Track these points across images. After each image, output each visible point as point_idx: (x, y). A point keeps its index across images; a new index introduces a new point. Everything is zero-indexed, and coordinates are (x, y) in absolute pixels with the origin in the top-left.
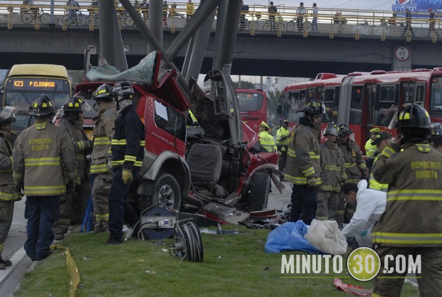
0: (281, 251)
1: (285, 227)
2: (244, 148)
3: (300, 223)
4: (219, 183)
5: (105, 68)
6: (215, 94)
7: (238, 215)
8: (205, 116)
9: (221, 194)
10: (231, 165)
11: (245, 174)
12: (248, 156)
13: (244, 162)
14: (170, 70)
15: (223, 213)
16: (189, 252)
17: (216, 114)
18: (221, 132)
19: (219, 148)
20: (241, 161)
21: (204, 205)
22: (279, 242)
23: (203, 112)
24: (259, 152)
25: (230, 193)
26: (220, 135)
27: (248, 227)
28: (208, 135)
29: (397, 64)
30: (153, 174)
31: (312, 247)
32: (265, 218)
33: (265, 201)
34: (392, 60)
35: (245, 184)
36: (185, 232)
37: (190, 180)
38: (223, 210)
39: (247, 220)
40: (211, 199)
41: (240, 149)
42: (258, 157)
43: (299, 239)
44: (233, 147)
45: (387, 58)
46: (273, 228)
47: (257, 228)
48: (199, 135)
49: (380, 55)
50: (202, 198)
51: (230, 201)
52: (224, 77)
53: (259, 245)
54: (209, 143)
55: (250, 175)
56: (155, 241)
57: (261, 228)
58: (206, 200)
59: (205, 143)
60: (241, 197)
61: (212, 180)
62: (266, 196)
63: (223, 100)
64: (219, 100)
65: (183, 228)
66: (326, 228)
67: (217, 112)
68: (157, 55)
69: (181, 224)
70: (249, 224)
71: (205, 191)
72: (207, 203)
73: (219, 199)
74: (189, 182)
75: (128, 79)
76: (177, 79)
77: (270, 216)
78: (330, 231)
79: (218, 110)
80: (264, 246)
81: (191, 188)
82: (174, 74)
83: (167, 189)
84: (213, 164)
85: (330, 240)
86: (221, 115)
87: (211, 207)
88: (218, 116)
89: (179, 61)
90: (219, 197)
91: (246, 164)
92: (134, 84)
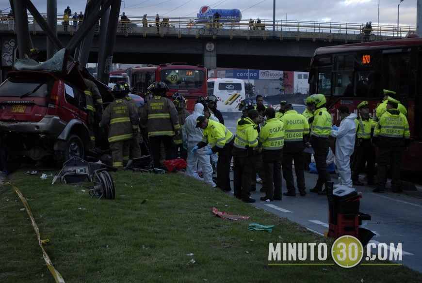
14: (75, 62)
16: (105, 192)
29: (206, 54)
30: (64, 136)
34: (203, 51)
36: (101, 178)
45: (200, 50)
49: (195, 48)
68: (67, 51)
69: (98, 172)
83: (74, 145)
92: (50, 72)
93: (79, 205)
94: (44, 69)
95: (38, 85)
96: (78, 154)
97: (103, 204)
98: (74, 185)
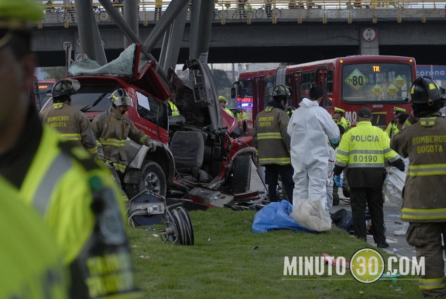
0: (268, 231)
1: (271, 207)
2: (224, 133)
3: (285, 203)
4: (202, 168)
5: (86, 62)
6: (194, 82)
7: (222, 198)
8: (185, 104)
9: (205, 178)
10: (213, 150)
11: (227, 158)
12: (229, 141)
13: (225, 147)
14: (150, 61)
15: (208, 197)
16: (180, 236)
17: (196, 101)
18: (201, 119)
19: (200, 135)
20: (222, 146)
21: (189, 190)
22: (266, 222)
23: (183, 101)
24: (240, 136)
25: (214, 177)
26: (201, 121)
27: (234, 210)
28: (189, 122)
29: (364, 45)
30: (138, 163)
31: (298, 225)
32: (249, 200)
33: (248, 183)
34: (360, 41)
35: (228, 168)
36: (175, 216)
37: (175, 167)
38: (207, 194)
39: (232, 202)
40: (195, 184)
41: (221, 134)
42: (239, 141)
43: (285, 218)
44: (214, 132)
45: (355, 39)
46: (258, 208)
47: (242, 210)
48: (180, 123)
49: (348, 37)
50: (187, 183)
51: (214, 185)
52: (202, 66)
53: (246, 226)
54: (191, 130)
55: (232, 159)
56: (145, 227)
57: (246, 209)
58: (190, 185)
59: (187, 130)
60: (224, 180)
61: (195, 166)
62: (249, 178)
63: (202, 88)
64: (197, 88)
65: (173, 212)
66: (310, 206)
67: (197, 100)
68: (136, 47)
69: (170, 210)
70: (234, 207)
71: (189, 177)
72: (192, 188)
73: (203, 183)
74: (173, 169)
75: (109, 72)
76: (156, 70)
77: (253, 197)
78: (314, 208)
79: (198, 98)
80: (251, 227)
81: (176, 174)
82: (153, 65)
83: (152, 176)
84: (196, 150)
85: (315, 217)
86: (201, 102)
87: (196, 191)
88: (197, 103)
89: (156, 52)
90: (204, 182)
91: (228, 149)
92: (115, 77)
93: (143, 252)
94: (108, 73)
95: (101, 94)
96: (157, 188)
97: (175, 251)
98: (144, 229)
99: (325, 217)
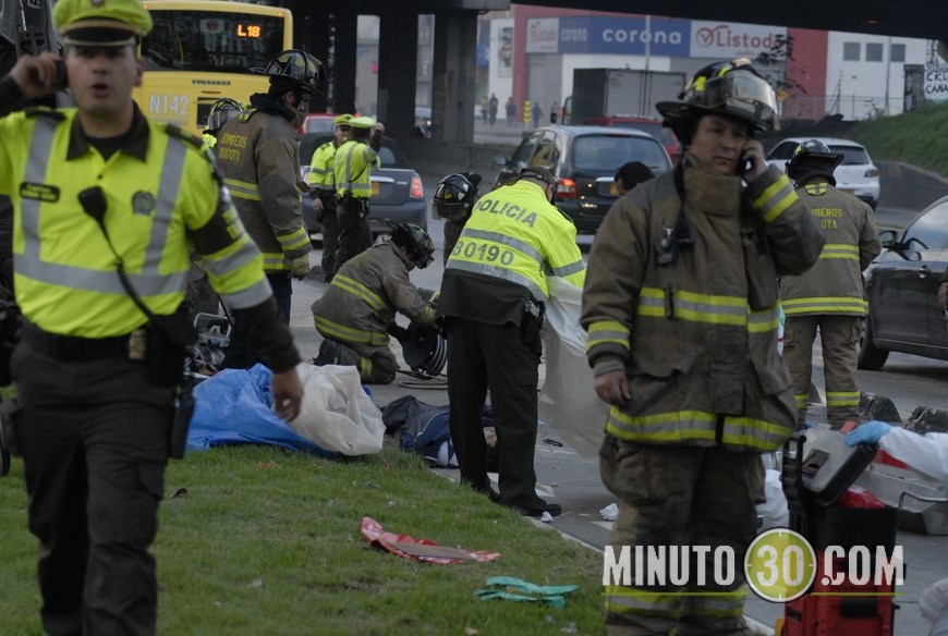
0: (212, 446)
1: (223, 382)
3: (262, 372)
6: (19, 25)
22: (207, 423)
31: (294, 435)
43: (259, 413)
63: (40, 43)
64: (29, 43)
66: (329, 386)
78: (340, 392)
85: (341, 416)
99: (367, 417)
